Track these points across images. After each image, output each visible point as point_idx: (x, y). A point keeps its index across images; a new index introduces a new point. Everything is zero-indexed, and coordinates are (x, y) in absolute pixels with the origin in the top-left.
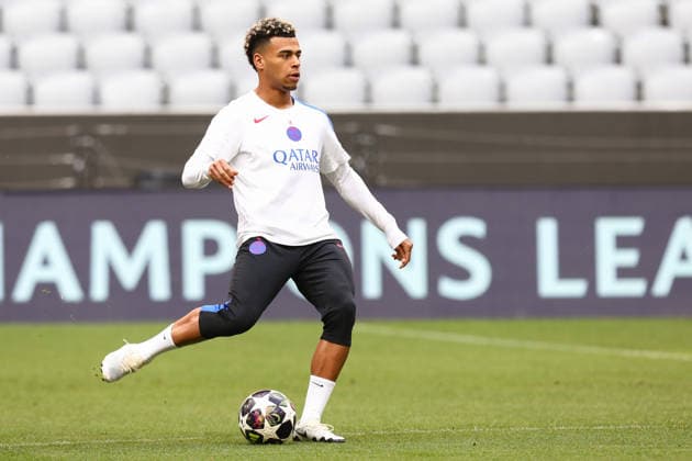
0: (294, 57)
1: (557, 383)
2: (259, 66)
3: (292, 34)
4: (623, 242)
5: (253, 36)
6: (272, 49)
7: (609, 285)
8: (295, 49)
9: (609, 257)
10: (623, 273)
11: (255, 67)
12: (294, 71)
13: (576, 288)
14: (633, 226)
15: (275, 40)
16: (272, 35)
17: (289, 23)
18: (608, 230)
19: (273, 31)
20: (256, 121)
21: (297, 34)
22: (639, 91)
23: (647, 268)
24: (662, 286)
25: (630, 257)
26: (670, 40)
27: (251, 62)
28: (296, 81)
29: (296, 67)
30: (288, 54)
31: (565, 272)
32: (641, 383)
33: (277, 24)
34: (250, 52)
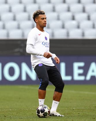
0: (45, 19)
1: (65, 99)
2: (36, 22)
3: (44, 14)
4: (80, 68)
5: (34, 14)
6: (39, 17)
7: (76, 77)
8: (45, 17)
9: (77, 71)
10: (80, 75)
11: (35, 22)
12: (45, 23)
13: (69, 78)
14: (82, 64)
15: (40, 15)
16: (39, 14)
17: (43, 11)
18: (76, 65)
19: (39, 13)
20: (39, 35)
21: (45, 13)
22: (83, 34)
23: (85, 74)
24: (88, 78)
25: (81, 71)
26: (90, 23)
27: (35, 21)
28: (46, 25)
29: (45, 22)
30: (43, 19)
31: (67, 74)
32: (84, 99)
33: (40, 11)
34: (34, 18)
